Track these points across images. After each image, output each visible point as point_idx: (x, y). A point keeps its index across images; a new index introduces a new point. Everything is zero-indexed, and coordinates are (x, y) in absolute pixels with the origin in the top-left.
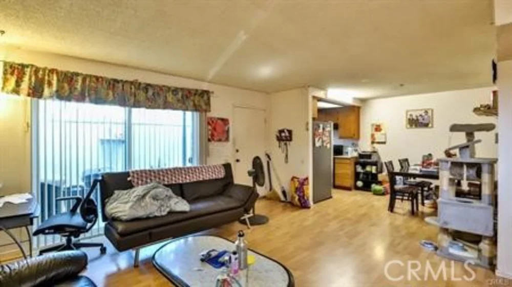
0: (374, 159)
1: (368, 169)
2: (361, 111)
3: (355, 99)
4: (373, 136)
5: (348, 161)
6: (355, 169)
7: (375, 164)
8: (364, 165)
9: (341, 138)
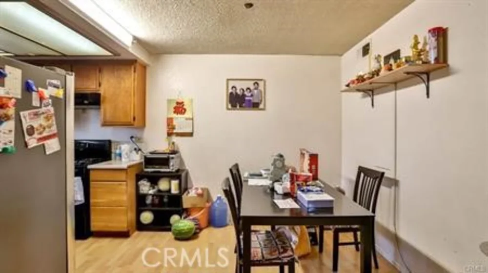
0: (173, 166)
1: (163, 185)
2: (148, 70)
3: (138, 41)
4: (170, 121)
5: (123, 176)
6: (137, 188)
7: (177, 175)
8: (154, 180)
9: (105, 124)
